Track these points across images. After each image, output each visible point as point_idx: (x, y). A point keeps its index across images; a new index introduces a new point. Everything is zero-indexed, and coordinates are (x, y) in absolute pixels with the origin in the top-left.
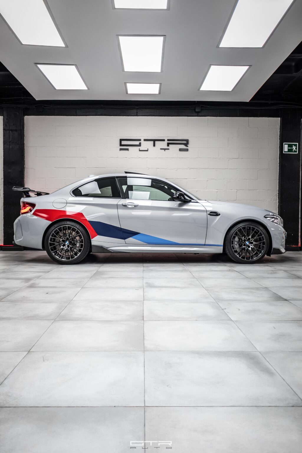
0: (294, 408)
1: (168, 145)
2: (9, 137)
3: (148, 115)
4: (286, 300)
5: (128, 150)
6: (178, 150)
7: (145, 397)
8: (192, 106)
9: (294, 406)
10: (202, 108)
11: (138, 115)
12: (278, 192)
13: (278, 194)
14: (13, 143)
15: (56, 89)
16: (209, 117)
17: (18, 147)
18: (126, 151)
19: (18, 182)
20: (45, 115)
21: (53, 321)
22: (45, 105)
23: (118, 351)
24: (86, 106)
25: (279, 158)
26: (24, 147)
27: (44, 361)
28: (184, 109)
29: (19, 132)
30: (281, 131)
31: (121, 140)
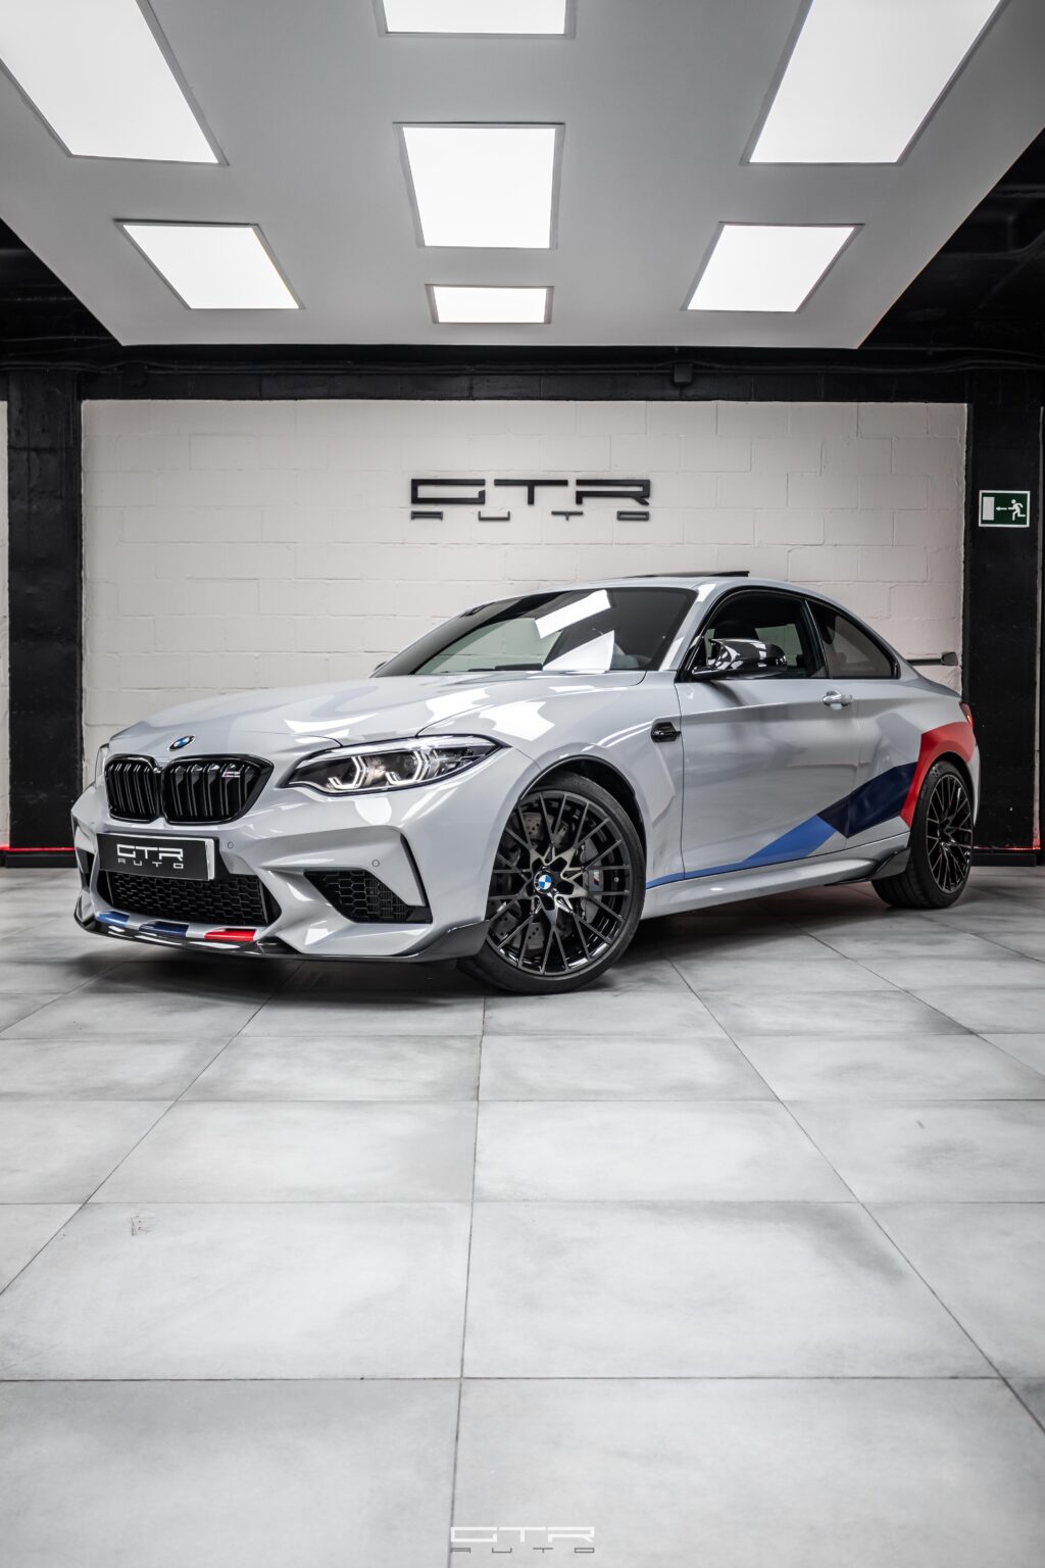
1: (579, 501)
2: (29, 474)
3: (508, 394)
5: (441, 518)
6: (615, 517)
7: (463, 1349)
8: (660, 366)
10: (697, 371)
11: (475, 395)
12: (960, 663)
13: (960, 669)
14: (42, 492)
15: (190, 309)
16: (720, 401)
17: (59, 509)
19: (59, 628)
20: (153, 399)
21: (170, 1103)
22: (154, 364)
23: (384, 1202)
24: (296, 367)
25: (965, 544)
26: (81, 506)
27: (133, 1234)
28: (635, 374)
29: (64, 454)
30: (971, 448)
31: (416, 484)
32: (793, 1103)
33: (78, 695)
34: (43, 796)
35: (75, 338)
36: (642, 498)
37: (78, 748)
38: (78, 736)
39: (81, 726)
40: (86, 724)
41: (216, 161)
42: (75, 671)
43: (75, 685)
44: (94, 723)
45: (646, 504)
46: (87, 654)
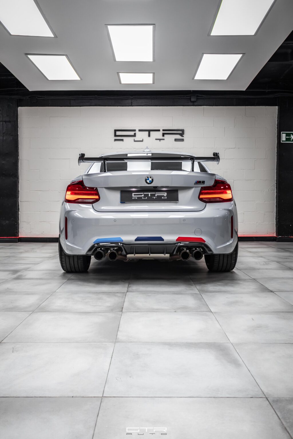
0: (252, 398)
1: (163, 136)
2: (3, 128)
3: (143, 105)
4: (272, 291)
5: (123, 141)
6: (174, 140)
7: (105, 388)
8: (187, 96)
9: (253, 397)
10: (198, 98)
11: (133, 105)
12: (276, 182)
13: (276, 185)
14: (7, 134)
15: (49, 80)
16: (205, 106)
17: (11, 138)
18: (121, 142)
19: (12, 173)
20: (39, 106)
21: (31, 312)
22: (39, 96)
23: (89, 342)
24: (81, 97)
25: (277, 148)
26: (18, 138)
27: (13, 352)
28: (179, 99)
29: (13, 123)
30: (279, 119)
31: (116, 131)
32: (215, 313)
33: (18, 193)
34: (7, 222)
35: (16, 89)
36: (182, 134)
37: (18, 208)
38: (17, 204)
39: (18, 202)
40: (20, 201)
41: (53, 36)
42: (17, 186)
43: (17, 190)
44: (22, 201)
45: (183, 136)
46: (20, 181)
